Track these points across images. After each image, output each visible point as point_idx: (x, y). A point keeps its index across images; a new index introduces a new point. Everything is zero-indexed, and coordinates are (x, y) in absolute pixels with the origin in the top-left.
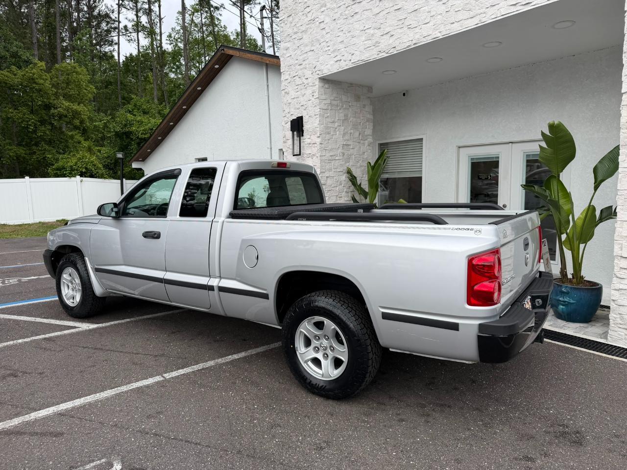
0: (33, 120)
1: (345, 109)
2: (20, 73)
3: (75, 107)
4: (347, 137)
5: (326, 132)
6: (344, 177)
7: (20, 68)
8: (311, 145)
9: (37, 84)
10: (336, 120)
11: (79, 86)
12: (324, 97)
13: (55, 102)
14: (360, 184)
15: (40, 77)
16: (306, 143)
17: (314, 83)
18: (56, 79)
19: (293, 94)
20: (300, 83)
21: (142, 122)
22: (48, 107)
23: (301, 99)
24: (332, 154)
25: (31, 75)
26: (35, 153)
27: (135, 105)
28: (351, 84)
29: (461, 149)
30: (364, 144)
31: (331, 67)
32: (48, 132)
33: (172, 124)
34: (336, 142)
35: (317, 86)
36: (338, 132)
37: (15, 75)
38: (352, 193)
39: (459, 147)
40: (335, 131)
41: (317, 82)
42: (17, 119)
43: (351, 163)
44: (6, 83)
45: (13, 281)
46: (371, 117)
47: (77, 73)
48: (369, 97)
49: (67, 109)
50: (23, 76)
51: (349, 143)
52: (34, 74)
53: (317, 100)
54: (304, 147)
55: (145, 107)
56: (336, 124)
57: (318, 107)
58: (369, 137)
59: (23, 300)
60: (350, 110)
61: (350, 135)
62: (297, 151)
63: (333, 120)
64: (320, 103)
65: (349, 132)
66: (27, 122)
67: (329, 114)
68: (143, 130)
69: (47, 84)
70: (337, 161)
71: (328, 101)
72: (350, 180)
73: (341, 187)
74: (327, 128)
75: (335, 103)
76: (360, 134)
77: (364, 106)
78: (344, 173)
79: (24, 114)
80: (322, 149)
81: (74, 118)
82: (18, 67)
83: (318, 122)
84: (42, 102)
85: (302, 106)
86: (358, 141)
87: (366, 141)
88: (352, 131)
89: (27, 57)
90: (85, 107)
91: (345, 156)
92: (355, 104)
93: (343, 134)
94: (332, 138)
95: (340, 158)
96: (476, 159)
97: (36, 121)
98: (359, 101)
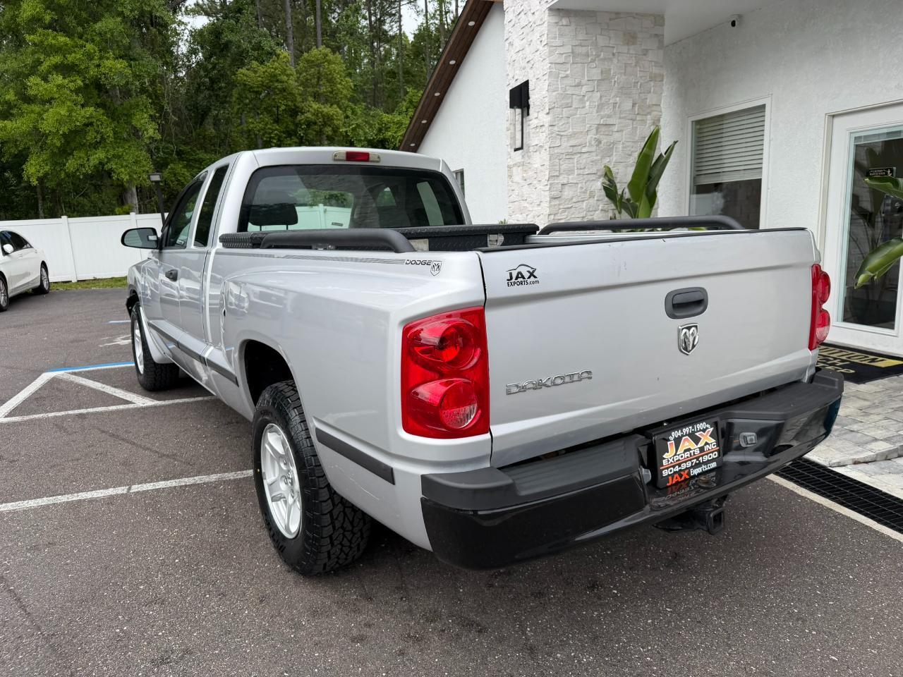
0: (276, 132)
1: (604, 59)
2: (262, 69)
3: (325, 110)
4: (606, 111)
5: (563, 104)
6: (598, 183)
7: (262, 63)
8: (538, 130)
9: (281, 82)
10: (584, 81)
11: (331, 81)
12: (558, 42)
13: (302, 104)
15: (284, 72)
16: (532, 126)
17: (541, 20)
18: (305, 74)
19: (518, 44)
20: (525, 24)
21: (402, 124)
22: (294, 112)
23: (528, 50)
24: (573, 142)
25: (272, 70)
28: (617, 13)
29: (837, 120)
33: (424, 122)
34: (584, 120)
35: (546, 24)
36: (588, 103)
37: (255, 72)
39: (833, 116)
40: (582, 100)
41: (546, 17)
42: (259, 131)
43: (614, 158)
44: (245, 85)
47: (329, 62)
48: (656, 35)
49: (316, 113)
50: (264, 72)
51: (610, 121)
52: (276, 69)
53: (547, 47)
54: (529, 133)
57: (547, 61)
60: (615, 61)
61: (614, 107)
62: (518, 143)
63: (577, 81)
64: (551, 53)
65: (611, 101)
66: (270, 133)
67: (568, 72)
69: (293, 81)
70: (586, 155)
71: (568, 49)
72: (605, 187)
73: (593, 201)
74: (564, 96)
75: (579, 50)
76: (634, 105)
77: (645, 52)
79: (266, 125)
80: (553, 135)
81: (325, 124)
82: (259, 62)
83: (546, 87)
84: (286, 105)
85: (528, 62)
86: (630, 117)
87: (649, 117)
88: (618, 99)
89: (271, 47)
90: (338, 110)
91: (602, 145)
92: (625, 49)
93: (598, 106)
94: (576, 114)
95: (590, 150)
96: (865, 137)
97: (280, 132)
98: (634, 43)
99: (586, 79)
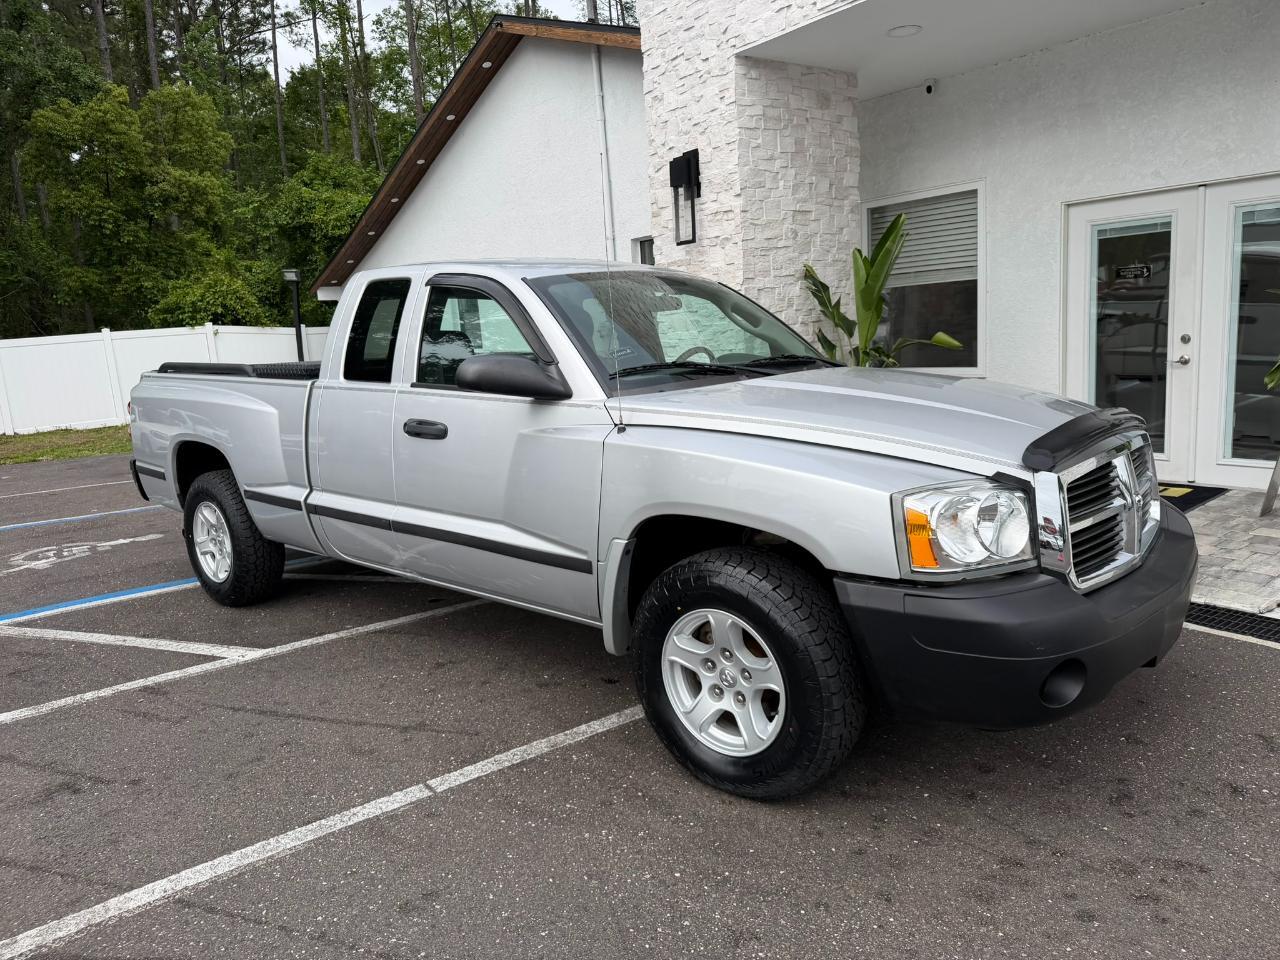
0: (110, 211)
1: (798, 126)
2: (78, 112)
3: (193, 179)
4: (801, 195)
5: (754, 184)
6: (798, 288)
7: (76, 101)
8: (719, 217)
9: (114, 133)
10: (777, 154)
11: (200, 135)
12: (747, 100)
13: (153, 170)
14: (838, 302)
15: (120, 118)
16: (707, 212)
17: (723, 69)
18: (151, 123)
19: (672, 99)
20: (688, 73)
21: (334, 202)
22: (139, 181)
23: (694, 108)
24: (768, 234)
25: (100, 114)
26: (119, 279)
27: (316, 170)
28: (809, 68)
29: (1073, 210)
30: (841, 207)
31: (763, 27)
32: (142, 234)
33: (394, 200)
34: (778, 206)
35: (732, 75)
36: (781, 183)
37: (68, 116)
38: (817, 325)
39: (1069, 205)
40: (775, 179)
41: (732, 65)
42: (79, 209)
43: (813, 255)
44: (51, 136)
45: (80, 550)
46: (854, 143)
47: (194, 106)
48: (850, 98)
49: (179, 184)
50: (84, 117)
51: (806, 207)
52: (106, 113)
53: (732, 107)
54: (701, 220)
55: (337, 174)
56: (778, 164)
57: (736, 124)
58: (852, 191)
59: (98, 594)
60: (809, 128)
61: (811, 188)
62: (686, 234)
63: (770, 153)
64: (740, 114)
65: (807, 181)
66: (100, 214)
67: (760, 141)
68: (336, 220)
69: (135, 133)
70: (782, 251)
71: (758, 110)
72: (813, 293)
73: (791, 312)
74: (756, 172)
75: (771, 112)
76: (831, 185)
77: (840, 119)
78: (799, 279)
79: (92, 200)
80: (747, 224)
81: (192, 202)
82: (72, 100)
83: (735, 160)
84: (127, 170)
85: (695, 125)
86: (827, 202)
87: (846, 202)
88: (814, 178)
89: (90, 78)
90: (213, 179)
91: (798, 239)
92: (818, 113)
93: (794, 186)
94: (769, 197)
95: (787, 244)
96: (1111, 230)
97: (117, 212)
98: (828, 107)
99: (779, 150)
